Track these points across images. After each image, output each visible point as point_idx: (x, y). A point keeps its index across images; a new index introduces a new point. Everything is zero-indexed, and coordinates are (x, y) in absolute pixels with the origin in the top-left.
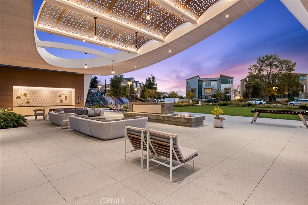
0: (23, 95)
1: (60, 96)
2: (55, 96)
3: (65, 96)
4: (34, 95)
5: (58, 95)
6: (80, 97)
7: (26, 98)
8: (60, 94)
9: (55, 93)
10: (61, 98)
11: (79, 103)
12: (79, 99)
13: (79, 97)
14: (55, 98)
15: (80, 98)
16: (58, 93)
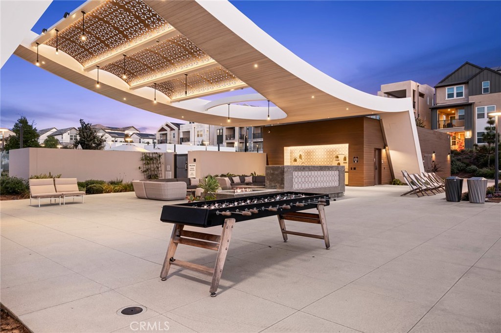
0: (298, 157)
1: (337, 157)
2: (331, 156)
3: (343, 158)
4: (309, 157)
5: (334, 156)
6: (357, 157)
7: (301, 160)
8: (337, 153)
9: (330, 152)
10: (339, 160)
11: (355, 169)
12: (354, 162)
13: (354, 157)
14: (331, 160)
15: (357, 159)
16: (334, 153)
